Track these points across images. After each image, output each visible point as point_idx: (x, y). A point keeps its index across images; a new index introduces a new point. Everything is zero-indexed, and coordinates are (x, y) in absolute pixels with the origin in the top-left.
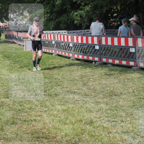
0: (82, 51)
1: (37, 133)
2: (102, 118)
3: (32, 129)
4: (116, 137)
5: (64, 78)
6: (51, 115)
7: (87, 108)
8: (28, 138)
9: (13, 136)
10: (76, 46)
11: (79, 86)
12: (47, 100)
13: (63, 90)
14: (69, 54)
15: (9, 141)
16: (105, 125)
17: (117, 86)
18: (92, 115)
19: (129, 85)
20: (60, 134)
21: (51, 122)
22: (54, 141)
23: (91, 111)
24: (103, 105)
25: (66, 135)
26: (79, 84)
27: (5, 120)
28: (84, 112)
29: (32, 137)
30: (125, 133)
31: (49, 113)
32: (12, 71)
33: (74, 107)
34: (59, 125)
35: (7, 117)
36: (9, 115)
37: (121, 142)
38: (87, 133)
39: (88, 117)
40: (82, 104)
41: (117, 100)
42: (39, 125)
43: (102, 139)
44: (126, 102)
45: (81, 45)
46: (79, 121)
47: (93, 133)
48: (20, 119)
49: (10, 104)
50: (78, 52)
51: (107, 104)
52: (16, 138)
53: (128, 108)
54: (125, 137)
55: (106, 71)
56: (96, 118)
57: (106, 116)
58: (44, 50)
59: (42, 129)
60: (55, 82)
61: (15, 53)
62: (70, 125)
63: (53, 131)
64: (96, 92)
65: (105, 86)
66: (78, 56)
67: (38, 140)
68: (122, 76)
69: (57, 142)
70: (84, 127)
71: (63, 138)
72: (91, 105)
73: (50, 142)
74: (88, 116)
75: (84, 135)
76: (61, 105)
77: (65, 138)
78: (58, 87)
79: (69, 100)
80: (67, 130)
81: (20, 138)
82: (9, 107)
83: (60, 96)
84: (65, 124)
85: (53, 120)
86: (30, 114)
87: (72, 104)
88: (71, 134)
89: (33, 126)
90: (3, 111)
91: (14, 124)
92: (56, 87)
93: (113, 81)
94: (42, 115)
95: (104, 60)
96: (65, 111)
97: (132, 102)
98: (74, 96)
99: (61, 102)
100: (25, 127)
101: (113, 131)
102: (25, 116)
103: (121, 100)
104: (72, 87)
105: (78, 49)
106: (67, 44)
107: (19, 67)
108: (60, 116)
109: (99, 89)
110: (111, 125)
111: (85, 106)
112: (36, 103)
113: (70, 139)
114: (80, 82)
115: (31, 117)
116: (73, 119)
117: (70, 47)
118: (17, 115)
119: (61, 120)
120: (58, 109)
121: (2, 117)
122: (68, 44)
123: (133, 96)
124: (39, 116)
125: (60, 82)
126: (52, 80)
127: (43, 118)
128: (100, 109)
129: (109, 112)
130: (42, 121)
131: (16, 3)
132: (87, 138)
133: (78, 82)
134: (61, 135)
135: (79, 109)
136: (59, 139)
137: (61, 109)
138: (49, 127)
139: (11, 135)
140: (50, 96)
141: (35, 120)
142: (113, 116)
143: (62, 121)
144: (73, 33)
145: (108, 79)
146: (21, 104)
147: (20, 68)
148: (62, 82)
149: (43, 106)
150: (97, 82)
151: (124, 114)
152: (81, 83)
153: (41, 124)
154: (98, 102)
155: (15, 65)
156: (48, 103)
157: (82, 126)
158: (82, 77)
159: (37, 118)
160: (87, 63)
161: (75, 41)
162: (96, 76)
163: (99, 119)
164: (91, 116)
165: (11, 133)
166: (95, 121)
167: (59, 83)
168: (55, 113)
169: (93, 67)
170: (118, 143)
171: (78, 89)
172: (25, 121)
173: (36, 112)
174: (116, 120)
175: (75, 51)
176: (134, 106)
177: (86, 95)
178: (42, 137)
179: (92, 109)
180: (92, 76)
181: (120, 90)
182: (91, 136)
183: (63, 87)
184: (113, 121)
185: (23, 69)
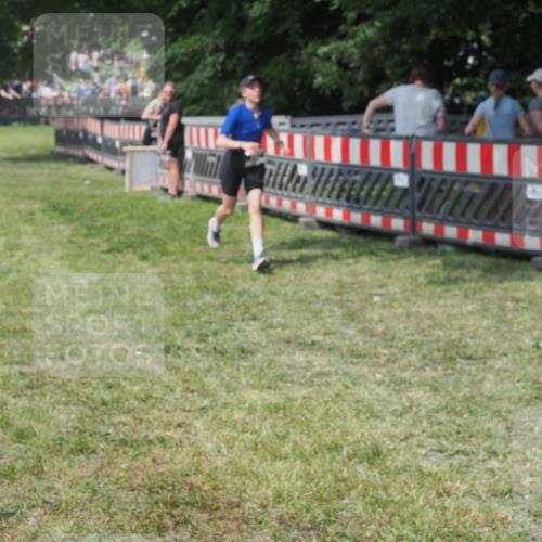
0: (344, 195)
1: (170, 488)
2: (414, 441)
3: (151, 471)
4: (467, 511)
5: (273, 293)
6: (222, 424)
7: (357, 402)
8: (133, 506)
9: (80, 495)
10: (322, 174)
11: (329, 320)
12: (209, 370)
13: (267, 336)
14: (293, 206)
15: (63, 515)
16: (427, 466)
17: (474, 325)
18: (377, 428)
19: (519, 324)
20: (256, 494)
21: (224, 451)
22: (232, 517)
23: (374, 415)
24: (419, 394)
25: (279, 498)
26: (330, 317)
27: (51, 437)
28: (349, 417)
29: (149, 500)
30: (503, 495)
31: (215, 417)
32: (80, 264)
33: (310, 398)
34: (252, 461)
35: (57, 425)
36: (64, 418)
37: (486, 529)
38: (359, 493)
39: (363, 434)
40: (340, 386)
41: (475, 376)
42: (179, 458)
43: (414, 515)
44: (507, 385)
45: (340, 173)
46: (329, 449)
47: (381, 493)
48: (108, 434)
49: (70, 381)
50: (329, 197)
51: (435, 390)
52: (88, 505)
53: (515, 404)
54: (503, 511)
55: (435, 270)
56: (392, 437)
57: (430, 430)
58: (202, 188)
59: (187, 475)
60: (238, 307)
61: (93, 197)
62: (295, 460)
63: (231, 482)
64: (395, 343)
65: (430, 322)
66: (329, 213)
67: (175, 512)
68: (495, 288)
69: (244, 521)
70: (345, 469)
71: (269, 509)
72: (374, 390)
73: (218, 522)
74: (363, 431)
75: (346, 501)
76: (262, 388)
77: (274, 507)
78: (252, 323)
79: (290, 372)
80: (283, 478)
81: (105, 506)
82: (68, 392)
83: (259, 356)
84: (276, 457)
85: (231, 443)
86: (145, 417)
87: (301, 384)
88: (297, 494)
89: (154, 460)
90: (42, 404)
91: (82, 451)
92: (243, 325)
93: (460, 307)
94: (188, 422)
95: (428, 228)
96: (276, 412)
97: (530, 384)
98: (311, 357)
99: (261, 379)
100: (124, 466)
101: (458, 489)
102: (125, 425)
103: (490, 376)
104: (301, 324)
105: (329, 186)
106: (287, 165)
107: (105, 247)
108: (257, 427)
109: (407, 335)
110: (451, 465)
111: (352, 395)
112: (166, 379)
113: (292, 511)
114: (336, 308)
115: (147, 428)
116: (304, 439)
117: (299, 178)
118: (95, 421)
119: (261, 442)
120: (251, 404)
121: (40, 426)
122: (290, 168)
123: (536, 361)
124: (179, 425)
125: (260, 307)
126: (228, 297)
127: (193, 432)
128: (411, 407)
129: (442, 417)
130: (190, 445)
131: (97, 10)
132: (359, 509)
133: (325, 309)
134: (258, 498)
135: (330, 404)
136: (251, 511)
137: (260, 403)
138: (216, 468)
139: (72, 492)
140: (222, 354)
141: (162, 440)
142: (459, 433)
143: (264, 445)
144: (313, 125)
145: (440, 298)
146: (110, 381)
147: (109, 251)
148: (265, 307)
149: (193, 392)
150: (400, 310)
151: (499, 428)
152: (339, 312)
153: (184, 454)
154: (403, 381)
155: (91, 240)
156: (212, 382)
157: (339, 466)
158: (341, 288)
159: (168, 433)
160: (361, 240)
161: (320, 155)
162: (395, 288)
163: (404, 444)
164: (375, 431)
165: (73, 484)
166: (390, 451)
167: (254, 310)
168: (238, 416)
169: (382, 253)
170: (476, 531)
171: (326, 334)
172: (124, 443)
173: (167, 411)
174: (468, 447)
175: (318, 193)
176: (536, 398)
177: (356, 355)
178: (187, 504)
179: (377, 407)
180: (381, 287)
181: (485, 339)
182: (372, 505)
183: (271, 326)
184: (458, 452)
185: (119, 256)
